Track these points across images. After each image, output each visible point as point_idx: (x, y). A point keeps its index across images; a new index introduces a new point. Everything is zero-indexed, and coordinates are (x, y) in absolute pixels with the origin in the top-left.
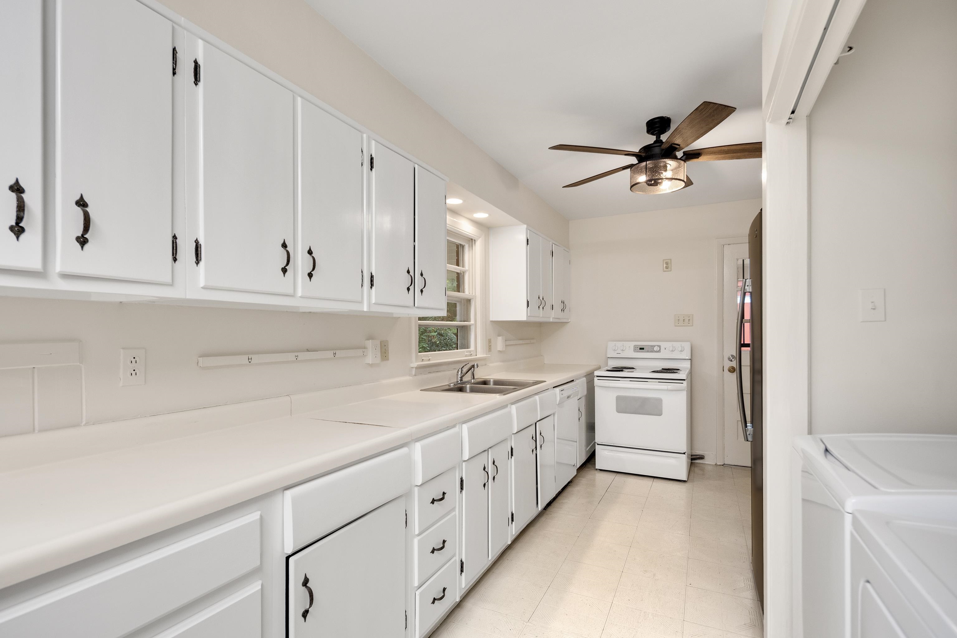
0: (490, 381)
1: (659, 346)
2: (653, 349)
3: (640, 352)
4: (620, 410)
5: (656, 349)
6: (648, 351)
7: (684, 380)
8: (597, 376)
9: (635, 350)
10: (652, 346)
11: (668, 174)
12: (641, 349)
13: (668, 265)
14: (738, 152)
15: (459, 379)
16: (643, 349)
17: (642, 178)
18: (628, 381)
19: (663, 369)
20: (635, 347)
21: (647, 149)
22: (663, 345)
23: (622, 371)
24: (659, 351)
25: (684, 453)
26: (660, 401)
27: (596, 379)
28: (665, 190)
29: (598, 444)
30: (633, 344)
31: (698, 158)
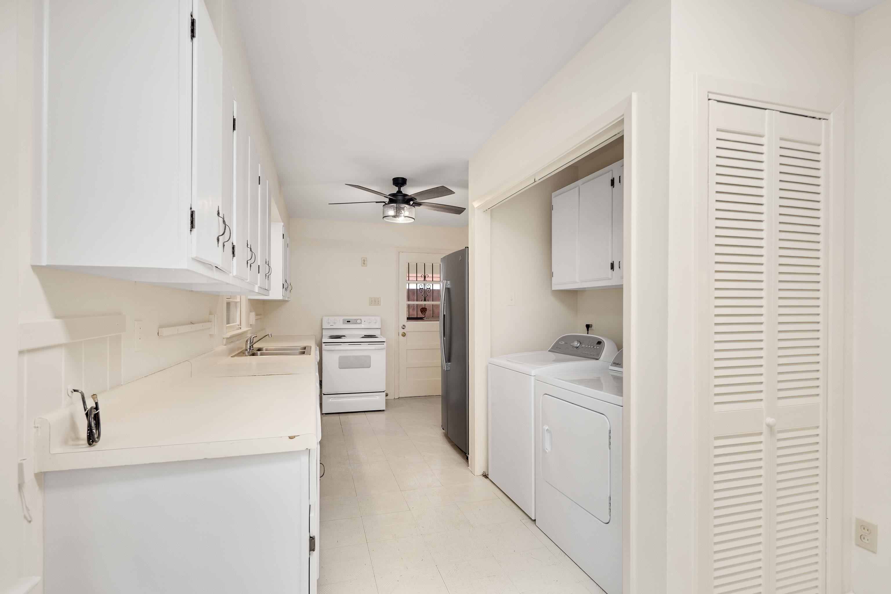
0: (263, 348)
1: (361, 320)
2: (357, 321)
3: (347, 324)
4: (341, 367)
5: (359, 321)
6: (353, 324)
7: (384, 342)
8: (324, 343)
9: (344, 323)
10: (355, 319)
11: (407, 213)
12: (348, 322)
13: (364, 262)
14: (439, 208)
15: (249, 347)
16: (349, 322)
17: (391, 212)
18: (347, 345)
19: (365, 336)
20: (344, 320)
21: (393, 195)
22: (363, 318)
23: (340, 338)
24: (361, 323)
25: (384, 392)
26: (369, 357)
27: (323, 345)
28: (400, 221)
29: (324, 394)
30: (342, 318)
31: (420, 206)
